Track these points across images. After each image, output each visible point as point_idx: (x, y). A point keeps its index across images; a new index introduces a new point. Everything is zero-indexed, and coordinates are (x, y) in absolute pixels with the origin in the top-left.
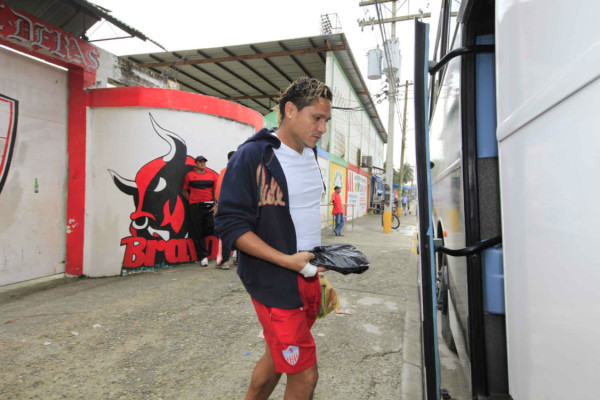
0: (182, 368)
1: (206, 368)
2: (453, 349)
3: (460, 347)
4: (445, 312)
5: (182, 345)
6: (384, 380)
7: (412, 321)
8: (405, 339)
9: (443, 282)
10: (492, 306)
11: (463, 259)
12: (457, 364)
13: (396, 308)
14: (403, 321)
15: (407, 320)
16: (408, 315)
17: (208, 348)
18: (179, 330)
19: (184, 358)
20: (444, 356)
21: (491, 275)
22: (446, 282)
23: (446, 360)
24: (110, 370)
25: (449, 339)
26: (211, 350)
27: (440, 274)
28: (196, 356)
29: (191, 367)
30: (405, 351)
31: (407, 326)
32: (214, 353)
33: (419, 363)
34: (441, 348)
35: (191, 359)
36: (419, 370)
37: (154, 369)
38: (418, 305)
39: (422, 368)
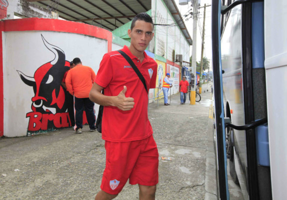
2: (237, 183)
3: (241, 182)
4: (232, 160)
7: (210, 164)
8: (206, 176)
9: (231, 140)
10: (262, 162)
11: (243, 132)
12: (240, 193)
13: (200, 156)
14: (205, 165)
15: (207, 164)
16: (207, 161)
20: (232, 188)
21: (261, 142)
23: (233, 190)
25: (235, 177)
27: (228, 136)
30: (206, 184)
31: (207, 168)
33: (215, 193)
34: (230, 182)
36: (216, 197)
38: (214, 154)
39: (218, 196)
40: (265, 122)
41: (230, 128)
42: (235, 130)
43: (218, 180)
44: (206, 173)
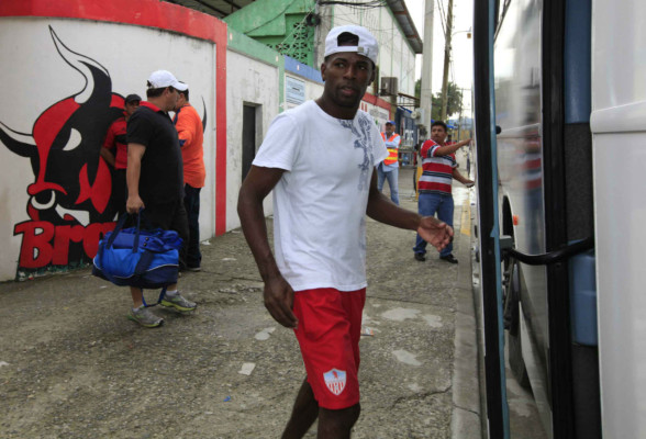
0: (136, 423)
1: (170, 422)
2: (525, 384)
3: (536, 383)
4: (515, 332)
5: (131, 389)
7: (464, 343)
8: (456, 372)
10: (581, 336)
12: (533, 408)
13: (440, 325)
14: (451, 344)
15: (457, 343)
16: (458, 334)
17: (169, 392)
18: (124, 366)
19: (138, 407)
20: (513, 396)
21: (580, 292)
22: (516, 289)
23: (517, 403)
24: (34, 429)
25: (521, 371)
26: (175, 395)
27: (507, 276)
28: (153, 404)
29: (148, 422)
30: (454, 388)
31: (457, 353)
32: (178, 399)
33: (475, 408)
34: (510, 384)
35: (148, 408)
36: (477, 418)
37: (96, 426)
38: (472, 318)
39: (481, 416)
40: (588, 246)
41: (512, 259)
42: (524, 266)
43: (484, 380)
44: (455, 364)
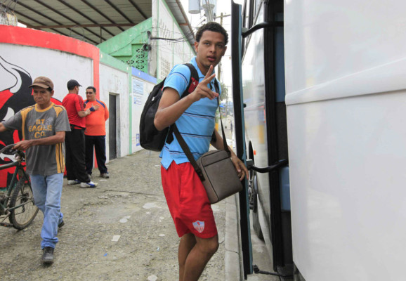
2: (261, 238)
3: (266, 236)
4: (255, 211)
6: (213, 265)
7: (231, 219)
8: (226, 233)
9: (254, 188)
11: (266, 174)
12: (264, 248)
13: (218, 210)
14: (224, 220)
15: (227, 219)
16: (227, 215)
20: (255, 243)
22: (256, 188)
23: (256, 246)
25: (258, 230)
27: (251, 182)
30: (226, 242)
31: (227, 224)
33: (237, 250)
34: (254, 238)
36: (237, 255)
38: (235, 206)
39: (239, 254)
41: (254, 171)
42: (258, 174)
43: (240, 236)
44: (226, 229)
